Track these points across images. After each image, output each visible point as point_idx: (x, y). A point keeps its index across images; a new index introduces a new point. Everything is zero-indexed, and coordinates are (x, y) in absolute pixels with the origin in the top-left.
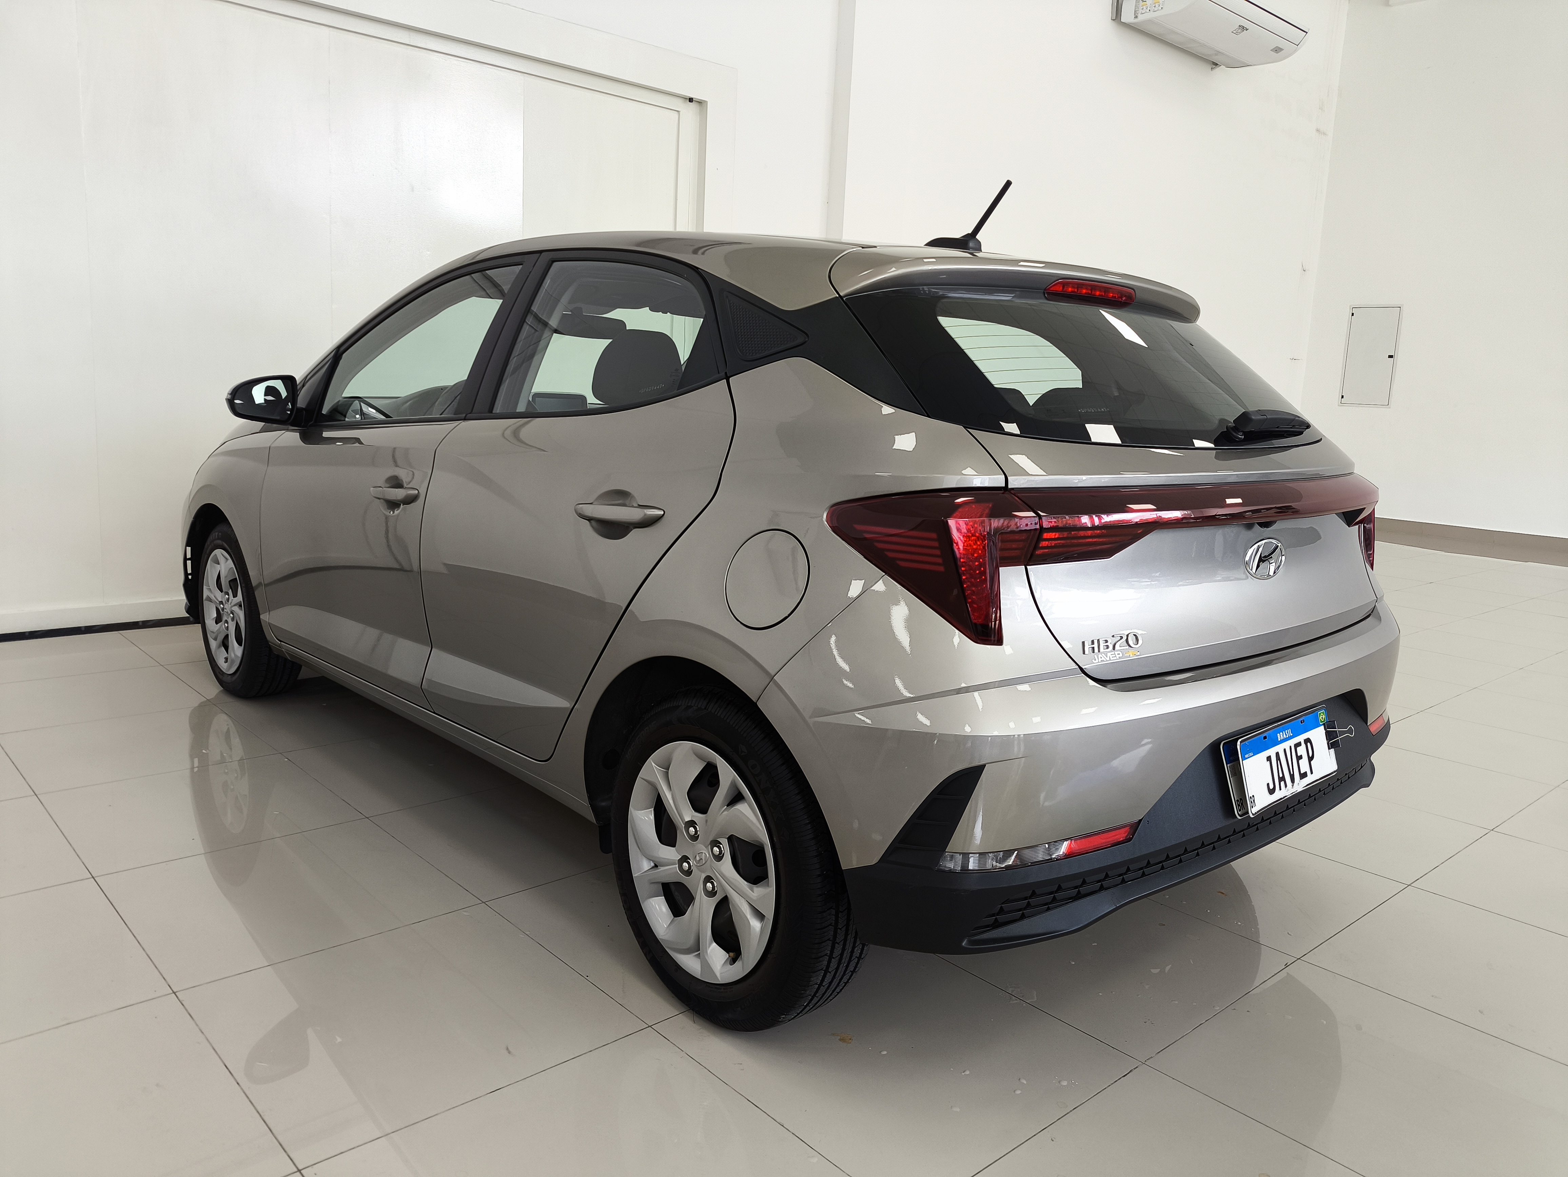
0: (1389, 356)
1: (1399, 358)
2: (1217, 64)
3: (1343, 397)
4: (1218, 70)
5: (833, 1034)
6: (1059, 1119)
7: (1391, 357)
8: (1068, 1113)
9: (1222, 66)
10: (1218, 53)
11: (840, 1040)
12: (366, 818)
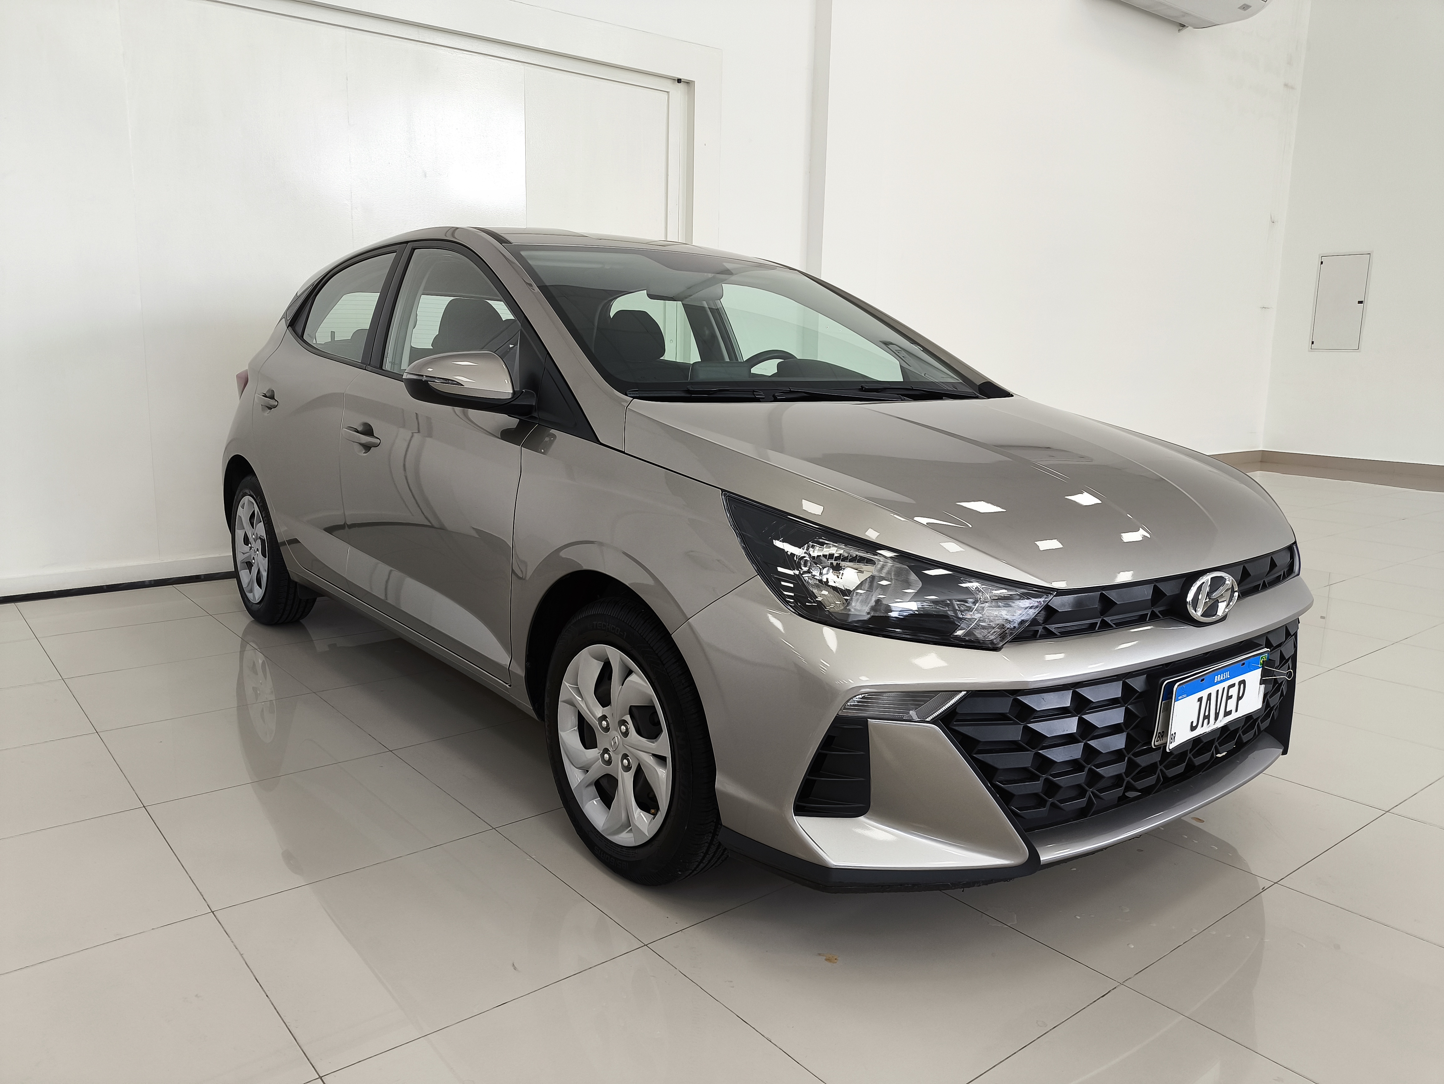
0: (1359, 302)
1: (1369, 303)
2: (1185, 26)
3: (1313, 343)
4: (1185, 31)
5: (820, 954)
6: (1039, 1038)
7: (1360, 302)
8: (1048, 1032)
9: (1189, 27)
10: (1185, 14)
11: (826, 960)
12: (390, 751)
